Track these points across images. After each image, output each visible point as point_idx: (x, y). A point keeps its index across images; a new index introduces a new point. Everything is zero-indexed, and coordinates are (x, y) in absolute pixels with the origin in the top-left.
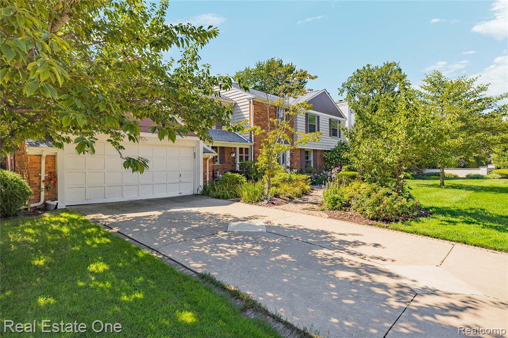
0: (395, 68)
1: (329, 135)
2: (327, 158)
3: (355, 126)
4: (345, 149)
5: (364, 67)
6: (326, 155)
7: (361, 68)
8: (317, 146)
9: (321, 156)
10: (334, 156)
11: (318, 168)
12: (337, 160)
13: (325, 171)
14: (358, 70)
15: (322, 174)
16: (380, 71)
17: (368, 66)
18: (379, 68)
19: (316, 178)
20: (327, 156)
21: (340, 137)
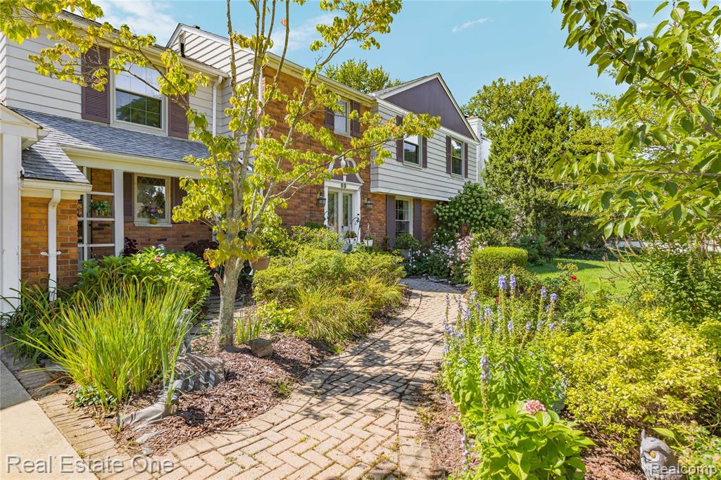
0: (541, 85)
1: (445, 170)
2: (442, 217)
3: (491, 160)
4: (480, 197)
5: (494, 83)
6: (440, 211)
7: (489, 84)
8: (422, 191)
9: (430, 212)
10: (457, 213)
11: (423, 238)
12: (463, 220)
13: (440, 243)
14: (485, 87)
15: (432, 251)
16: (520, 88)
17: (501, 80)
18: (517, 84)
19: (419, 260)
20: (442, 212)
21: (466, 177)
